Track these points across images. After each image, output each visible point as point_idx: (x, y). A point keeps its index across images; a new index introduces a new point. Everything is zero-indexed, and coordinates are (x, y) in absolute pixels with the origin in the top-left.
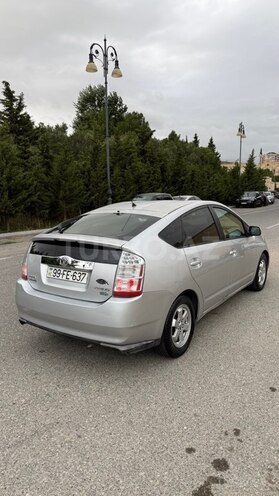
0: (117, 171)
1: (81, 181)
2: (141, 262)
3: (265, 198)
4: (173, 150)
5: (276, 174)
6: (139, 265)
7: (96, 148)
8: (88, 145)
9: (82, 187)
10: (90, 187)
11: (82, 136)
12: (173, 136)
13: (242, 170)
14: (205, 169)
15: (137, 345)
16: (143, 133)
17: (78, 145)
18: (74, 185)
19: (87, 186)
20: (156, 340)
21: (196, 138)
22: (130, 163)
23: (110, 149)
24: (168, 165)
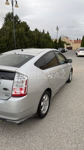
0: (18, 40)
1: (5, 44)
2: (26, 78)
3: (64, 50)
4: (37, 34)
5: (67, 43)
6: (25, 80)
7: (11, 33)
8: (8, 31)
9: (6, 46)
10: (9, 46)
11: (6, 28)
12: (36, 30)
13: (58, 41)
14: (47, 41)
15: (25, 119)
16: (26, 28)
17: (4, 31)
18: (3, 45)
19: (8, 45)
20: (34, 114)
21: (44, 31)
22: (23, 38)
23: (15, 33)
24: (35, 39)
